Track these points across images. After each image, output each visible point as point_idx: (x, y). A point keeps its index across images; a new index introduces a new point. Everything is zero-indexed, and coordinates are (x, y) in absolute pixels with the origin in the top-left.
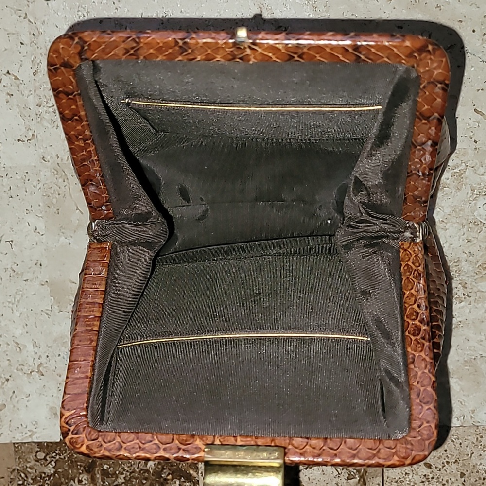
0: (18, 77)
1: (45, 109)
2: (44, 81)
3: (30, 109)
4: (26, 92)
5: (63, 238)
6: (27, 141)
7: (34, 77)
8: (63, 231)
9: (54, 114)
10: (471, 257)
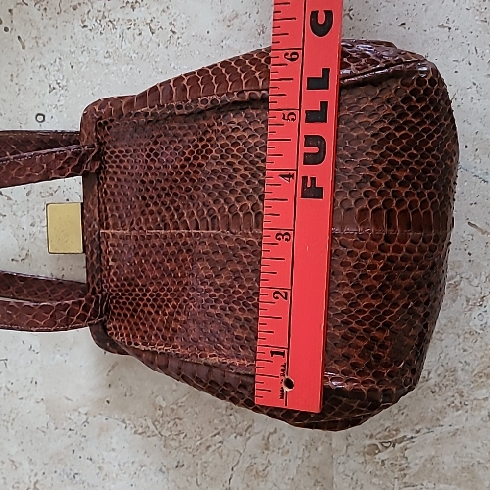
0: (12, 198)
3: (23, 229)
5: (59, 355)
6: (21, 260)
8: (58, 348)
10: (467, 366)
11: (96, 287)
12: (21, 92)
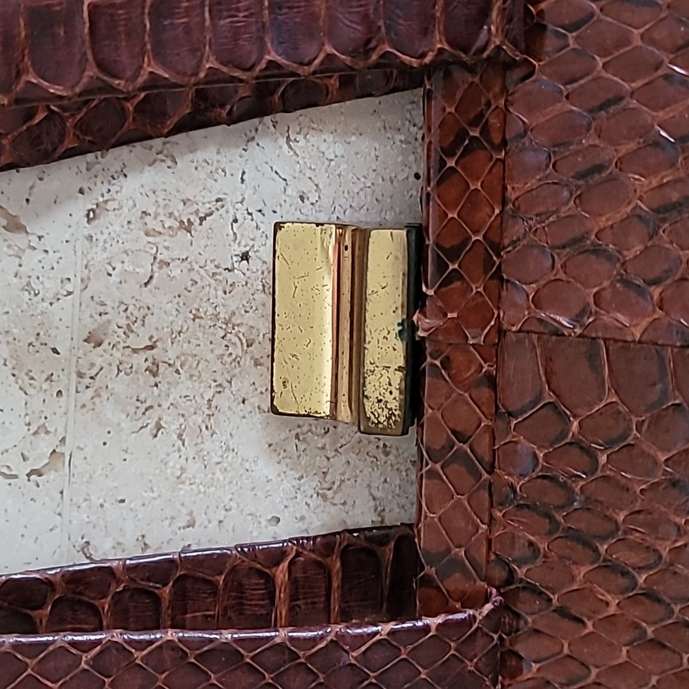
1: (117, 355)
2: (127, 246)
4: (48, 284)
7: (87, 229)
9: (152, 380)
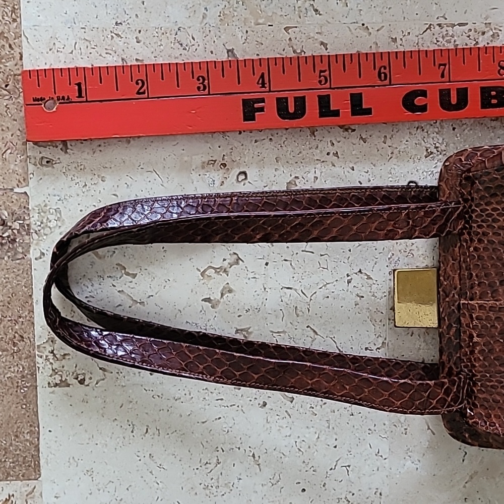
0: (371, 276)
3: (382, 313)
5: (410, 462)
6: (376, 350)
8: (410, 454)
11: (453, 366)
12: (394, 156)
